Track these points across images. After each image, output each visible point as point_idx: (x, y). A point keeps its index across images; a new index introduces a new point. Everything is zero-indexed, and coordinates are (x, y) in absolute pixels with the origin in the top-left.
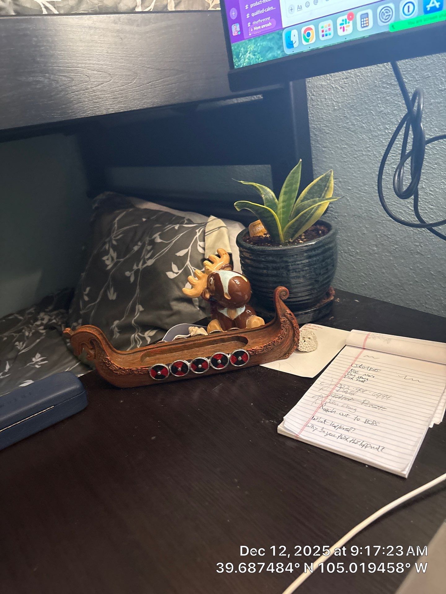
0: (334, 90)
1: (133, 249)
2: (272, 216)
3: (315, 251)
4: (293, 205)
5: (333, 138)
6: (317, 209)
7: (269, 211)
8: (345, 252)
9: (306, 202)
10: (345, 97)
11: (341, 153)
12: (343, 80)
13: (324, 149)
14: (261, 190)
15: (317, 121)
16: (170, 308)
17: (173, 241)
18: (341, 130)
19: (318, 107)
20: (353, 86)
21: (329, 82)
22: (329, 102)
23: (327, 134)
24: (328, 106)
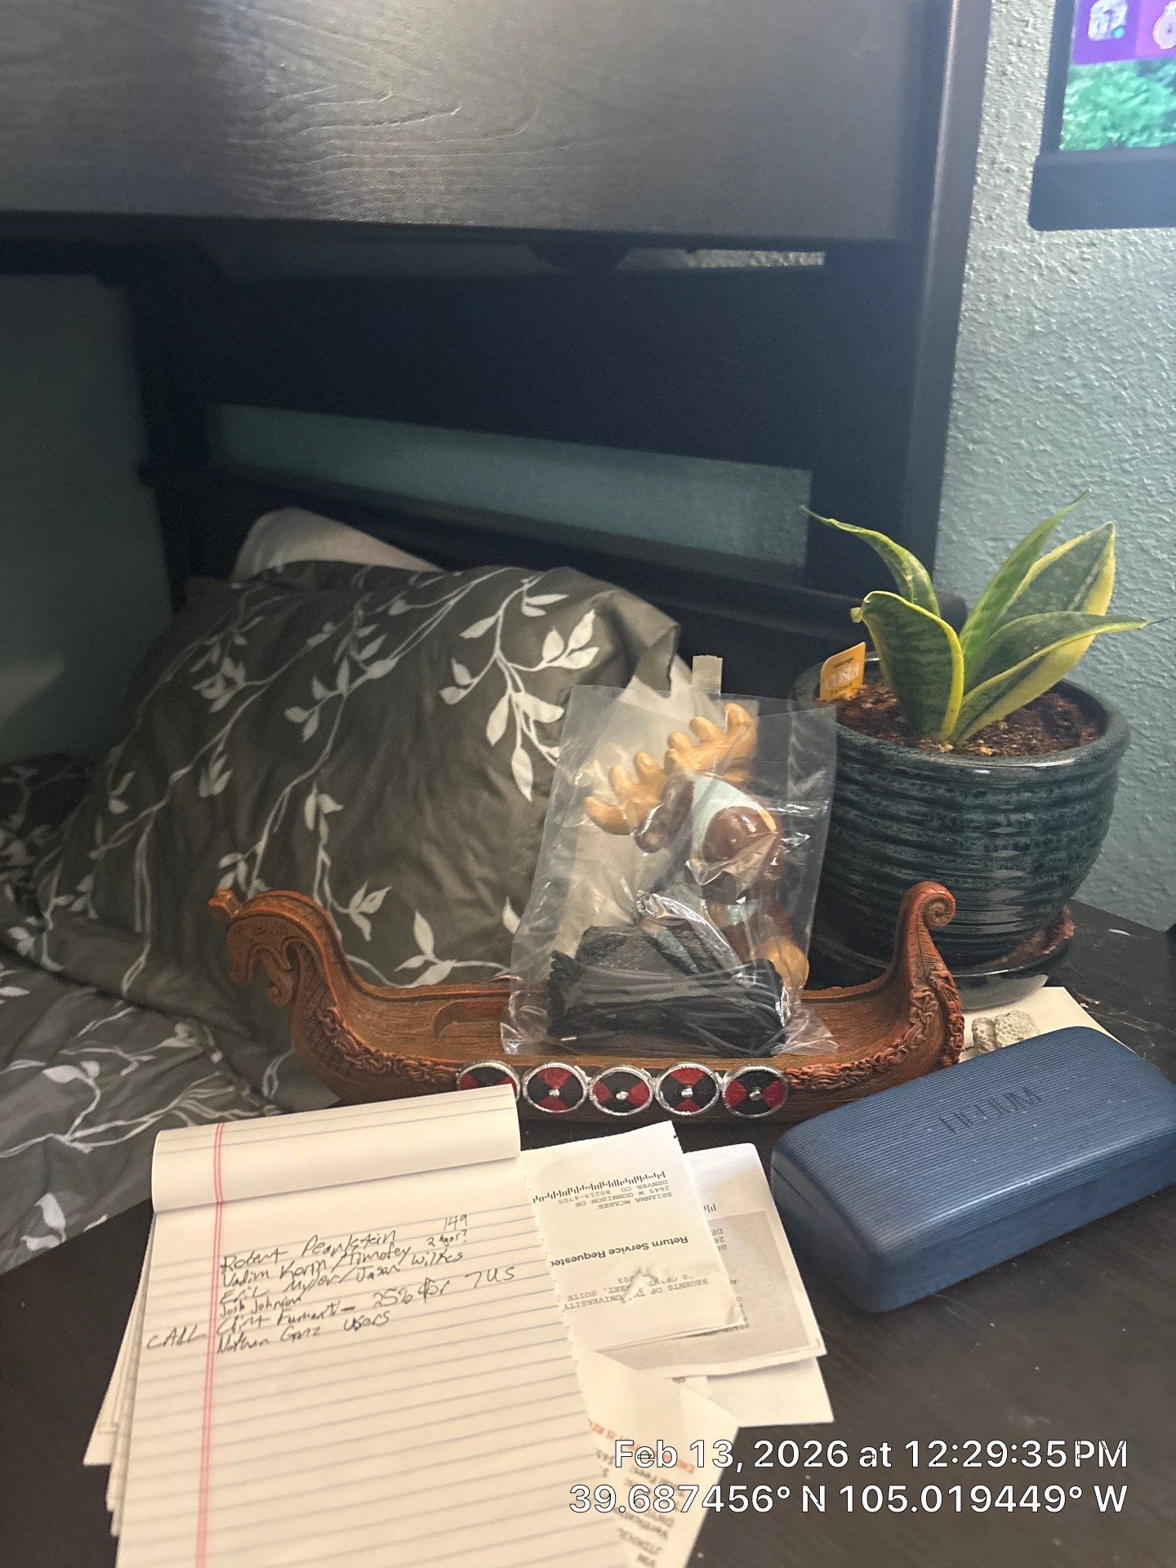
0: (1041, 275)
1: (302, 643)
5: (1011, 417)
10: (1075, 299)
12: (1078, 247)
13: (970, 447)
14: (901, 559)
15: (964, 360)
18: (1041, 397)
19: (977, 317)
21: (1028, 247)
22: (1019, 310)
23: (990, 401)
24: (1011, 319)
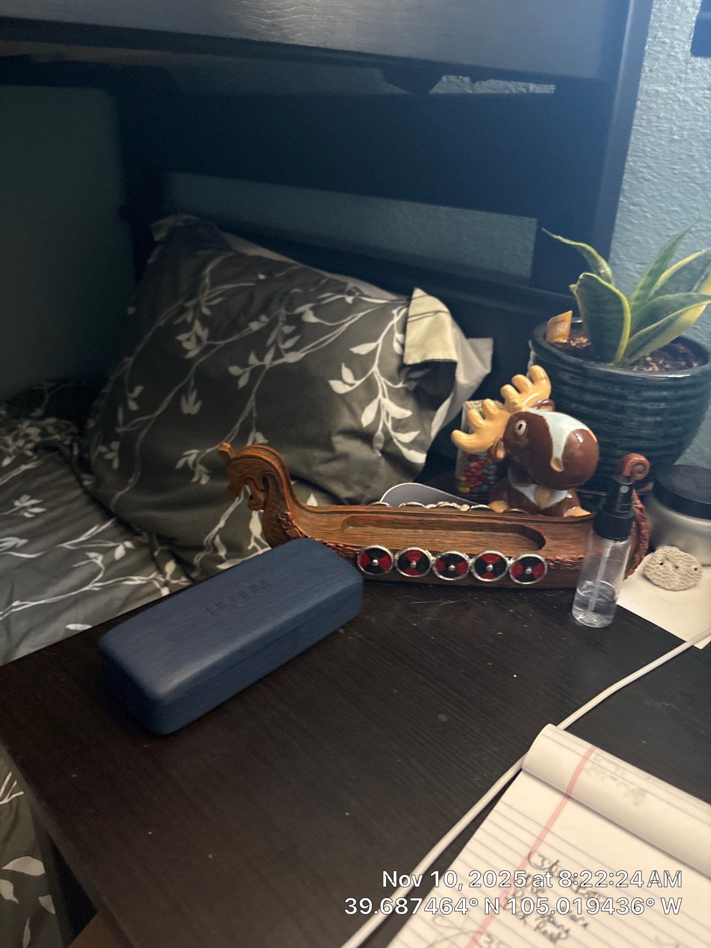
0: (680, 106)
1: (247, 326)
5: (657, 190)
9: (669, 296)
10: (699, 121)
11: (665, 220)
14: (599, 259)
16: (330, 447)
17: (343, 324)
18: (676, 178)
22: (665, 125)
24: (660, 130)
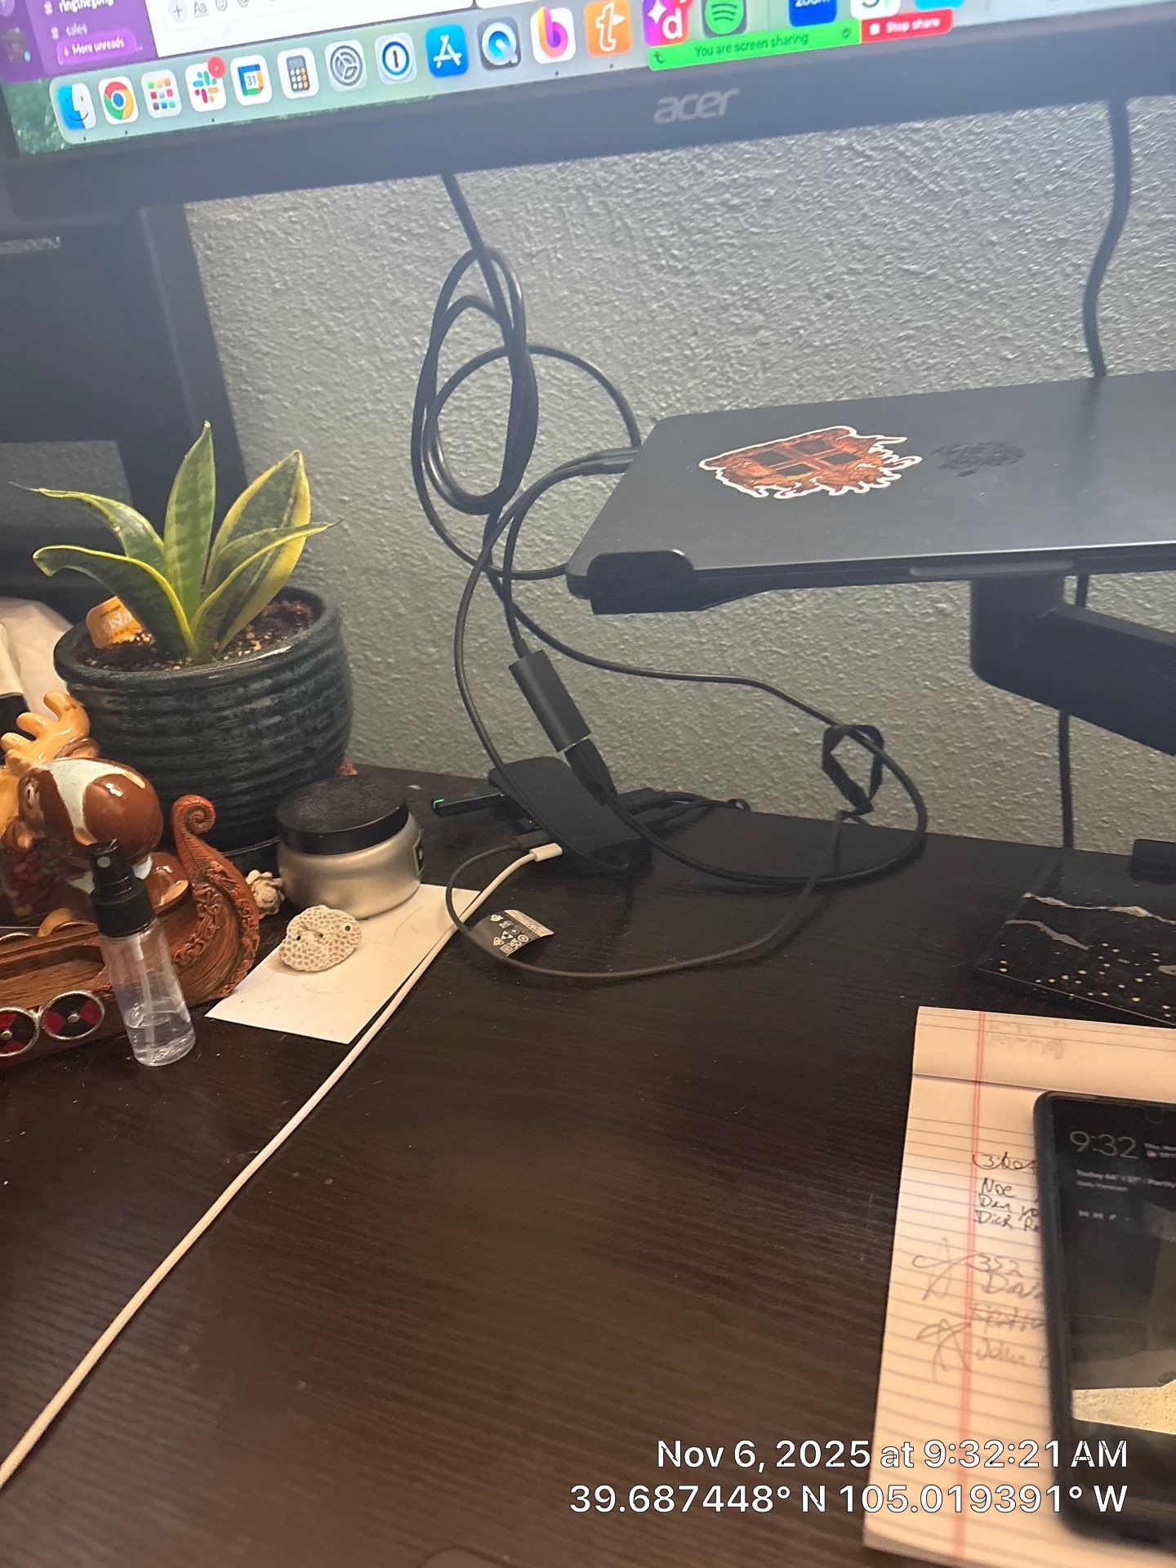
0: (266, 239)
2: (155, 583)
3: (292, 670)
4: (206, 552)
5: (284, 366)
6: (274, 558)
7: (144, 571)
8: (360, 667)
9: (243, 540)
10: (297, 258)
11: (310, 407)
13: (261, 397)
14: (107, 512)
15: (231, 321)
19: (228, 280)
20: (315, 231)
22: (258, 271)
23: (264, 355)
24: (255, 279)
